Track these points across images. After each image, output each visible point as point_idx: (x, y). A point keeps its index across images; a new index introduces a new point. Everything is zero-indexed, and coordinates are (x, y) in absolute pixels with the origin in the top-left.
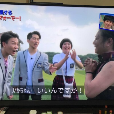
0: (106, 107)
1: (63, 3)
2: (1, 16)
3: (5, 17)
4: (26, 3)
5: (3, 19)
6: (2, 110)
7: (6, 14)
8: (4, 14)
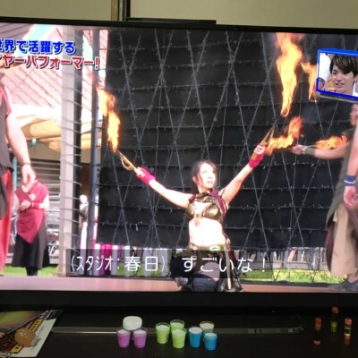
0: (336, 310)
1: (215, 21)
2: (46, 58)
3: (56, 60)
4: (109, 20)
5: (50, 64)
6: (45, 316)
7: (58, 51)
8: (54, 50)
